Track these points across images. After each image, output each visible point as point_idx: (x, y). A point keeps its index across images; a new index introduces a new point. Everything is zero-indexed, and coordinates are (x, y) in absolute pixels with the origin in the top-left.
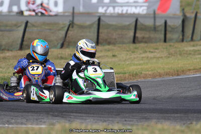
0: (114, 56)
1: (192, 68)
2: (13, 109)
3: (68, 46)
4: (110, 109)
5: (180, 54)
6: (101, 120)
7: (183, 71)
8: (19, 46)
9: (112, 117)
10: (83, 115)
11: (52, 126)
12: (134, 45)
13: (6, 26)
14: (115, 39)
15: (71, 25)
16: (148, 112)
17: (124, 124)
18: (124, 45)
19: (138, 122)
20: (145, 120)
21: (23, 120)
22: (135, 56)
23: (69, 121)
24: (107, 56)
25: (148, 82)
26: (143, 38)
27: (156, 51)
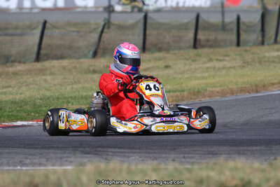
0: (167, 67)
1: (276, 81)
2: (28, 144)
3: (103, 55)
4: (163, 141)
5: (260, 63)
6: (150, 158)
7: (264, 86)
8: (34, 56)
9: (164, 153)
10: (126, 151)
11: (81, 168)
12: (195, 51)
13: (16, 28)
14: (169, 43)
15: (107, 24)
16: (215, 145)
17: (181, 163)
18: (182, 51)
19: (202, 159)
20: (211, 155)
21: (42, 159)
22: (197, 67)
23: (106, 159)
24: (158, 67)
25: (215, 101)
26: (208, 41)
27: (227, 58)
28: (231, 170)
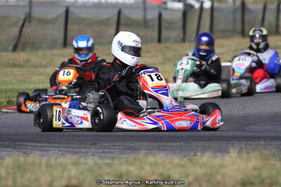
3: (23, 49)
6: (70, 152)
9: (85, 148)
10: (45, 145)
15: (28, 18)
16: (136, 141)
18: (103, 47)
20: (131, 151)
23: (25, 153)
27: (147, 54)
28: (151, 165)
